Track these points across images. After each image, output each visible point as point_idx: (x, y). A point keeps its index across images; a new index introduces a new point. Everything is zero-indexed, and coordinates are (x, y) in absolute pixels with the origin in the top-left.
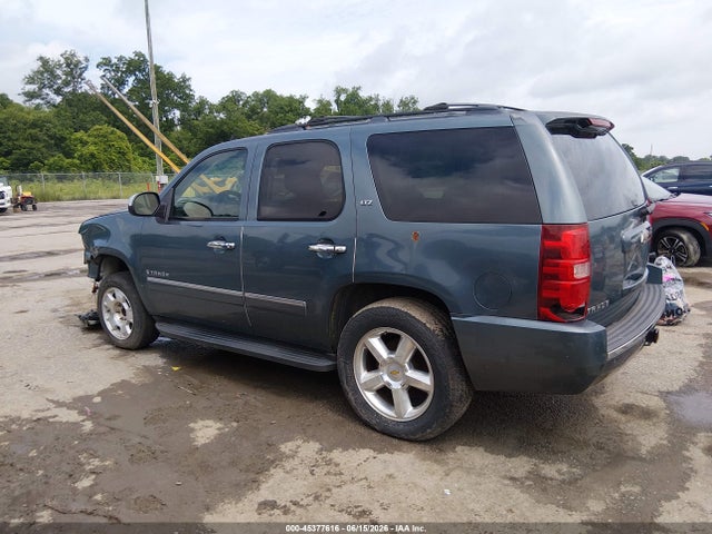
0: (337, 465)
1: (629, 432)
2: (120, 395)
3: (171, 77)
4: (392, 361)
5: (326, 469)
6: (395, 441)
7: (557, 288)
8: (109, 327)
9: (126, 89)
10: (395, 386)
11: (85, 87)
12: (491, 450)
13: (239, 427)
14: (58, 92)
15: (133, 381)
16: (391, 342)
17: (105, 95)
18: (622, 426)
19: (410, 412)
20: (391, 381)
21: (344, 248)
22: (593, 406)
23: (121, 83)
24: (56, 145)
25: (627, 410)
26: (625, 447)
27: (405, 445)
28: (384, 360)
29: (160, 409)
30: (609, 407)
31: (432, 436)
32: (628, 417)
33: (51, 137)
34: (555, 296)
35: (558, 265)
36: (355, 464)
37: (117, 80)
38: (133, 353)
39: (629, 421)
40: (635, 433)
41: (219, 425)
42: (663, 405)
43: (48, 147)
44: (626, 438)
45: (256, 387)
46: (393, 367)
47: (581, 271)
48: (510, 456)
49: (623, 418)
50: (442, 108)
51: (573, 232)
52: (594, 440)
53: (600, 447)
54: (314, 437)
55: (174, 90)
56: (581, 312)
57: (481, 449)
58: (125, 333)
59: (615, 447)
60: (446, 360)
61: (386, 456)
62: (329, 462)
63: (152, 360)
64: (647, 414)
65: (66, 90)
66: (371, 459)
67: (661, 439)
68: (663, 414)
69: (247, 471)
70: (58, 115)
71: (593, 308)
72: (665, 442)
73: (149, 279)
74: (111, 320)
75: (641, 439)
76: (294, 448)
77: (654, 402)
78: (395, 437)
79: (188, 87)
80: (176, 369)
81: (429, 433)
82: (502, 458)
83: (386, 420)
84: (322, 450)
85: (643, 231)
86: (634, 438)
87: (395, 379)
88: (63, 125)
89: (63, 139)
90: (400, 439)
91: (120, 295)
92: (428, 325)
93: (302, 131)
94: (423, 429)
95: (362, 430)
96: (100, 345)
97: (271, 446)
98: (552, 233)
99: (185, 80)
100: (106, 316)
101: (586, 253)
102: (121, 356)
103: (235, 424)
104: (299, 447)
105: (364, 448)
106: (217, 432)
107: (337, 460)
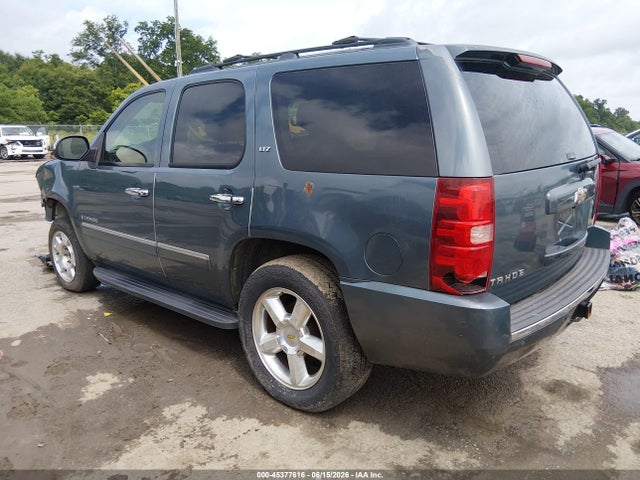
0: (213, 436)
1: (552, 416)
2: (41, 340)
3: (199, 40)
4: (288, 324)
5: (200, 440)
6: (287, 410)
7: (452, 254)
8: (59, 269)
9: (160, 51)
10: (291, 351)
11: (124, 49)
12: (387, 429)
13: (134, 383)
14: (101, 53)
15: (60, 326)
16: (288, 303)
17: (141, 56)
18: (544, 408)
19: (305, 379)
20: (288, 346)
21: (241, 199)
22: (519, 381)
23: (156, 45)
24: (98, 99)
25: (555, 388)
26: (541, 434)
27: (297, 416)
28: (280, 323)
29: (68, 358)
30: (536, 383)
31: (323, 409)
32: (554, 397)
33: (95, 94)
34: (449, 264)
35: (452, 227)
36: (232, 437)
37: (153, 43)
38: (76, 296)
39: (553, 402)
40: (558, 417)
41: (116, 380)
42: (598, 383)
43: (92, 102)
44: (545, 423)
45: (174, 339)
46: (289, 331)
47: (480, 235)
48: (405, 437)
49: (548, 397)
50: (351, 41)
51: (475, 188)
52: (508, 423)
53: (511, 433)
54: (204, 402)
55: (202, 52)
56: (482, 283)
57: (377, 426)
58: (70, 276)
59: (529, 434)
60: (337, 329)
61: (270, 429)
62: (205, 432)
63: (90, 303)
64: (576, 394)
65: (108, 51)
66: (253, 431)
67: (586, 427)
68: (594, 396)
69: (117, 436)
70: (100, 74)
71: (500, 279)
72: (589, 432)
73: (84, 224)
74: (60, 262)
75: (562, 426)
76: (177, 413)
77: (589, 381)
78: (289, 406)
79: (215, 49)
80: (106, 314)
81: (321, 406)
82: (396, 439)
83: (281, 387)
84: (205, 416)
85: (580, 189)
86: (554, 423)
87: (292, 344)
88: (105, 82)
89: (104, 95)
90: (294, 409)
91: (65, 238)
92: (320, 288)
93: (218, 71)
94: (314, 400)
95: (258, 395)
96: (51, 285)
97: (156, 408)
98: (450, 188)
99: (211, 43)
100: (56, 258)
101: (489, 213)
102: (65, 298)
103: (131, 380)
104: (183, 411)
105: (250, 416)
106: (109, 387)
107: (215, 431)
